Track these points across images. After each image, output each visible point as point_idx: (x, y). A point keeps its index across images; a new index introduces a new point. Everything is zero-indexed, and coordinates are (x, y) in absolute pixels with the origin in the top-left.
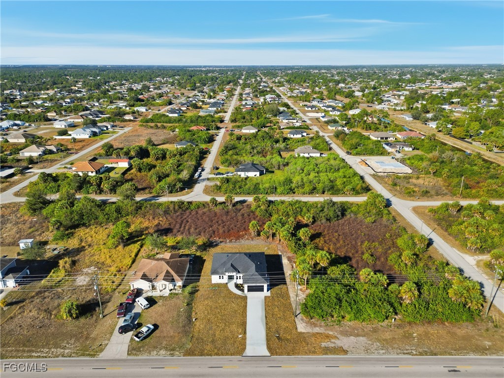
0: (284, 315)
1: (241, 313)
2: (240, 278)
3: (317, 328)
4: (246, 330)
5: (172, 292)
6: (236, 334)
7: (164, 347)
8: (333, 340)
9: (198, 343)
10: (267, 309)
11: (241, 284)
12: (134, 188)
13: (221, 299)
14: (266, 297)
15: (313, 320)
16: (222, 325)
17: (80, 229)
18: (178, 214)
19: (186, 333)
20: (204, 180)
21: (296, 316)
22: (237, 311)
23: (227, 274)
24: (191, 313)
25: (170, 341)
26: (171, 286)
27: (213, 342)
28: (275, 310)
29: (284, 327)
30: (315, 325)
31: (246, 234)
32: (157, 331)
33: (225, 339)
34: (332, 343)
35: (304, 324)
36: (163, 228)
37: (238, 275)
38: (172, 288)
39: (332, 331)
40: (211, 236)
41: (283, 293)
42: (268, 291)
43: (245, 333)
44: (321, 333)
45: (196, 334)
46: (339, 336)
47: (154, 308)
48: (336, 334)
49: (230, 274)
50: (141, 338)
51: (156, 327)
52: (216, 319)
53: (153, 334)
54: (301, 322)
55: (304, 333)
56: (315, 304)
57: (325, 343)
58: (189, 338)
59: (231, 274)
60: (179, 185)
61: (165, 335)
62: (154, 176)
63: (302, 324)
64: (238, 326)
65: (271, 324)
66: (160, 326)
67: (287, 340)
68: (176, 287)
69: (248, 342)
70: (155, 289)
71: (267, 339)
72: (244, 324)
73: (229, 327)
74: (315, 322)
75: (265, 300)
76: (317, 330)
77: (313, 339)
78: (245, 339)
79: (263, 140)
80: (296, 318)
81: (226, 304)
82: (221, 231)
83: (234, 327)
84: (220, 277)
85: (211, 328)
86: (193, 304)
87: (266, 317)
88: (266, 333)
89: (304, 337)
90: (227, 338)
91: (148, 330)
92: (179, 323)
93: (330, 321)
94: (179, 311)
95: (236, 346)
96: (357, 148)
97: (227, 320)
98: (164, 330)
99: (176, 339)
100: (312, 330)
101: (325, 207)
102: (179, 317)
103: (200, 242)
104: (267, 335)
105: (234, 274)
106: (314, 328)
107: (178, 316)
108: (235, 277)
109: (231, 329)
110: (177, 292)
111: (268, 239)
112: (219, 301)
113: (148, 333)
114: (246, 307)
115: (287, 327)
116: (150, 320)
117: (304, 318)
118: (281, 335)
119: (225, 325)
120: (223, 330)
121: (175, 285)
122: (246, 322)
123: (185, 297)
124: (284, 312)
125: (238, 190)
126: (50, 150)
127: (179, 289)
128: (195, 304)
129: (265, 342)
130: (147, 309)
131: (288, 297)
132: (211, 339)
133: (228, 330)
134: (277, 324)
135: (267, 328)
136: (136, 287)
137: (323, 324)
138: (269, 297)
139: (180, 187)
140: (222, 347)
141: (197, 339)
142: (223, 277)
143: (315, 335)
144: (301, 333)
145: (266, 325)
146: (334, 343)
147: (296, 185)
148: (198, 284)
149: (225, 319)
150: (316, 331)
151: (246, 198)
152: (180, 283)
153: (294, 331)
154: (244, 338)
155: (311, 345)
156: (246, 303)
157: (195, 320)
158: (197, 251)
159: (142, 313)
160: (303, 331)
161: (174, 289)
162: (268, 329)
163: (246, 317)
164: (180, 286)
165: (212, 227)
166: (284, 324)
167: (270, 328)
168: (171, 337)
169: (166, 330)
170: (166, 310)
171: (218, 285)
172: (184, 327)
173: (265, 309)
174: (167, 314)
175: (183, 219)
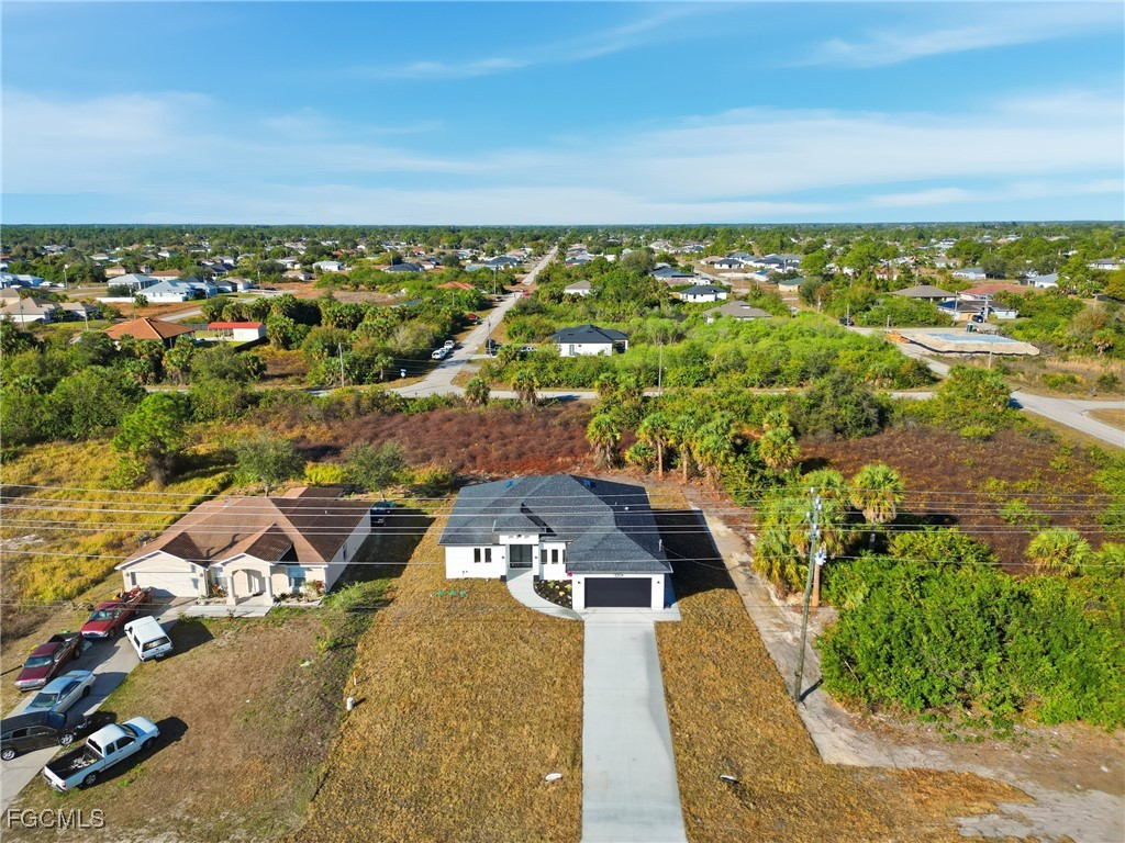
0: (746, 693)
1: (558, 681)
2: (555, 560)
3: (913, 751)
4: (578, 747)
5: (283, 603)
6: (534, 768)
7: (179, 822)
8: (1010, 807)
9: (346, 807)
10: (670, 667)
11: (557, 583)
12: (255, 367)
13: (478, 629)
14: (659, 625)
15: (880, 716)
16: (473, 728)
17: (48, 445)
18: (366, 419)
19: (300, 757)
20: (457, 362)
21: (802, 698)
22: (541, 671)
23: (506, 539)
24: (344, 679)
25: (214, 793)
26: (282, 583)
27: (419, 802)
28: (705, 672)
29: (755, 741)
30: (901, 740)
31: (575, 463)
32: (172, 749)
33: (481, 791)
34: (1011, 817)
35: (846, 733)
36: (311, 446)
37: (549, 547)
38: (289, 590)
39: (986, 763)
40: (462, 467)
41: (726, 617)
42: (667, 604)
43: (576, 761)
44: (940, 774)
45: (347, 766)
46: (1029, 786)
47: (192, 657)
48: (1012, 776)
49: (516, 541)
50: (78, 778)
51: (171, 730)
52: (446, 701)
53: (149, 763)
54: (829, 721)
55: (854, 770)
56: (887, 641)
57: (975, 820)
58: (312, 785)
59: (523, 541)
60: (383, 361)
61: (204, 765)
62: (316, 344)
63: (833, 730)
64: (542, 730)
65: (693, 727)
66: (191, 730)
67: (782, 799)
68: (302, 589)
69: (589, 804)
70: (222, 594)
71: (683, 793)
72: (571, 725)
73: (502, 736)
74: (893, 725)
75: (659, 633)
76: (911, 758)
77: (909, 799)
78: (579, 788)
79: (619, 301)
80: (800, 705)
81: (496, 646)
82: (495, 454)
83: (525, 738)
84: (477, 553)
85: (420, 741)
86: (359, 648)
87: (669, 698)
88: (677, 762)
89: (861, 789)
90: (490, 782)
91: (122, 742)
92: (276, 717)
93: (957, 719)
94: (295, 671)
95: (529, 821)
96: (868, 309)
97: (496, 707)
98: (206, 744)
99: (248, 785)
100: (891, 755)
101: (822, 397)
102: (285, 691)
103: (423, 475)
104: (680, 775)
105: (533, 539)
106: (896, 750)
107: (284, 686)
108: (536, 552)
109: (513, 747)
110: (303, 604)
111: (651, 475)
112: (468, 635)
113: (120, 754)
114: (580, 656)
115: (771, 742)
116: (156, 700)
117: (839, 706)
118: (746, 778)
119: (487, 726)
120: (476, 746)
121: (299, 581)
122: (581, 716)
123: (330, 622)
124: (744, 681)
125: (553, 376)
126: (68, 312)
127: (314, 594)
128: (365, 647)
129: (675, 808)
130: (159, 659)
131: (752, 632)
132: (415, 788)
133: (498, 751)
134: (721, 728)
135: (676, 741)
136: (144, 582)
137: (930, 734)
138: (675, 624)
139: (385, 367)
140: (463, 826)
141: (347, 789)
142: (488, 553)
143: (912, 779)
144: (839, 769)
145: (673, 732)
146: (1022, 819)
147: (721, 364)
148: (394, 582)
149: (487, 705)
150: (912, 765)
151: (574, 393)
152: (317, 573)
153: (806, 763)
154: (573, 788)
155: (906, 824)
156: (581, 643)
157: (355, 705)
158: (408, 496)
159: (133, 674)
160: (849, 760)
161: (296, 595)
162: (684, 747)
163: (581, 696)
164: (317, 585)
165: (467, 446)
166: (755, 730)
167: (690, 745)
168: (228, 774)
169: (214, 747)
170: (239, 665)
171: (471, 585)
172: (299, 731)
173: (664, 669)
174: (238, 678)
175: (379, 429)
